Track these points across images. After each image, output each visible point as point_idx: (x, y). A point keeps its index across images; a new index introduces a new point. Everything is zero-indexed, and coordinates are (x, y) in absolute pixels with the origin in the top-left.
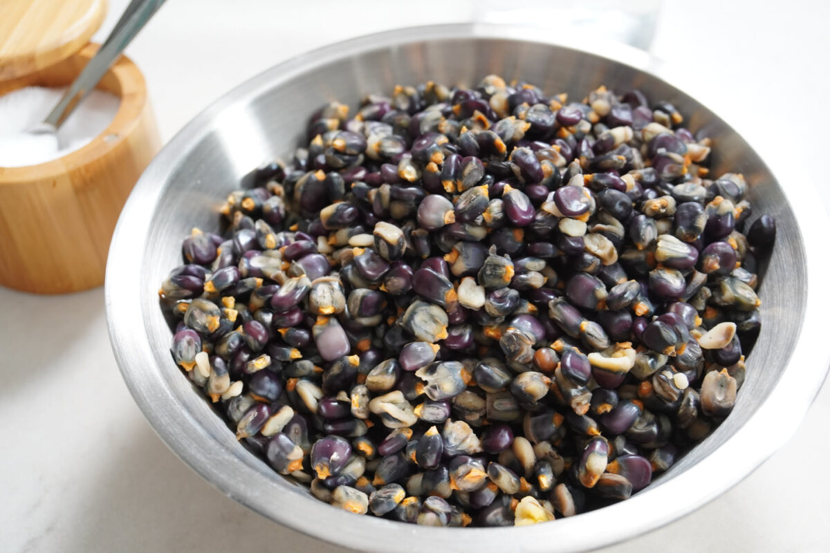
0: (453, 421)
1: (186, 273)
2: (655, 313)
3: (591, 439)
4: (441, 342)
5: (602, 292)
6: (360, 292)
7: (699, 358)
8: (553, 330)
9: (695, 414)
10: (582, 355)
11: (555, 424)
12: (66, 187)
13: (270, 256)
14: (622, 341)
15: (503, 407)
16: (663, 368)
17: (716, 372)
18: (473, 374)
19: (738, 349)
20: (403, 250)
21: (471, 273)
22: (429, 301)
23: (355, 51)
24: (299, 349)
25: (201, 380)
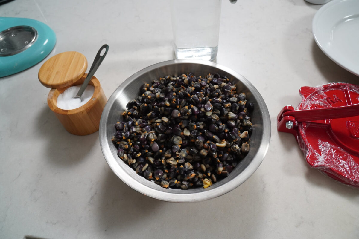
0: (186, 163)
1: (118, 135)
2: (229, 131)
3: (219, 163)
4: (181, 144)
5: (217, 128)
6: (160, 135)
7: (240, 140)
8: (206, 138)
9: (241, 153)
10: (214, 144)
11: (210, 160)
12: (85, 112)
13: (137, 127)
14: (223, 139)
15: (197, 158)
16: (233, 145)
17: (244, 143)
18: (189, 151)
19: (249, 137)
20: (169, 123)
21: (186, 127)
22: (177, 135)
23: (149, 70)
24: (147, 150)
25: (126, 160)
